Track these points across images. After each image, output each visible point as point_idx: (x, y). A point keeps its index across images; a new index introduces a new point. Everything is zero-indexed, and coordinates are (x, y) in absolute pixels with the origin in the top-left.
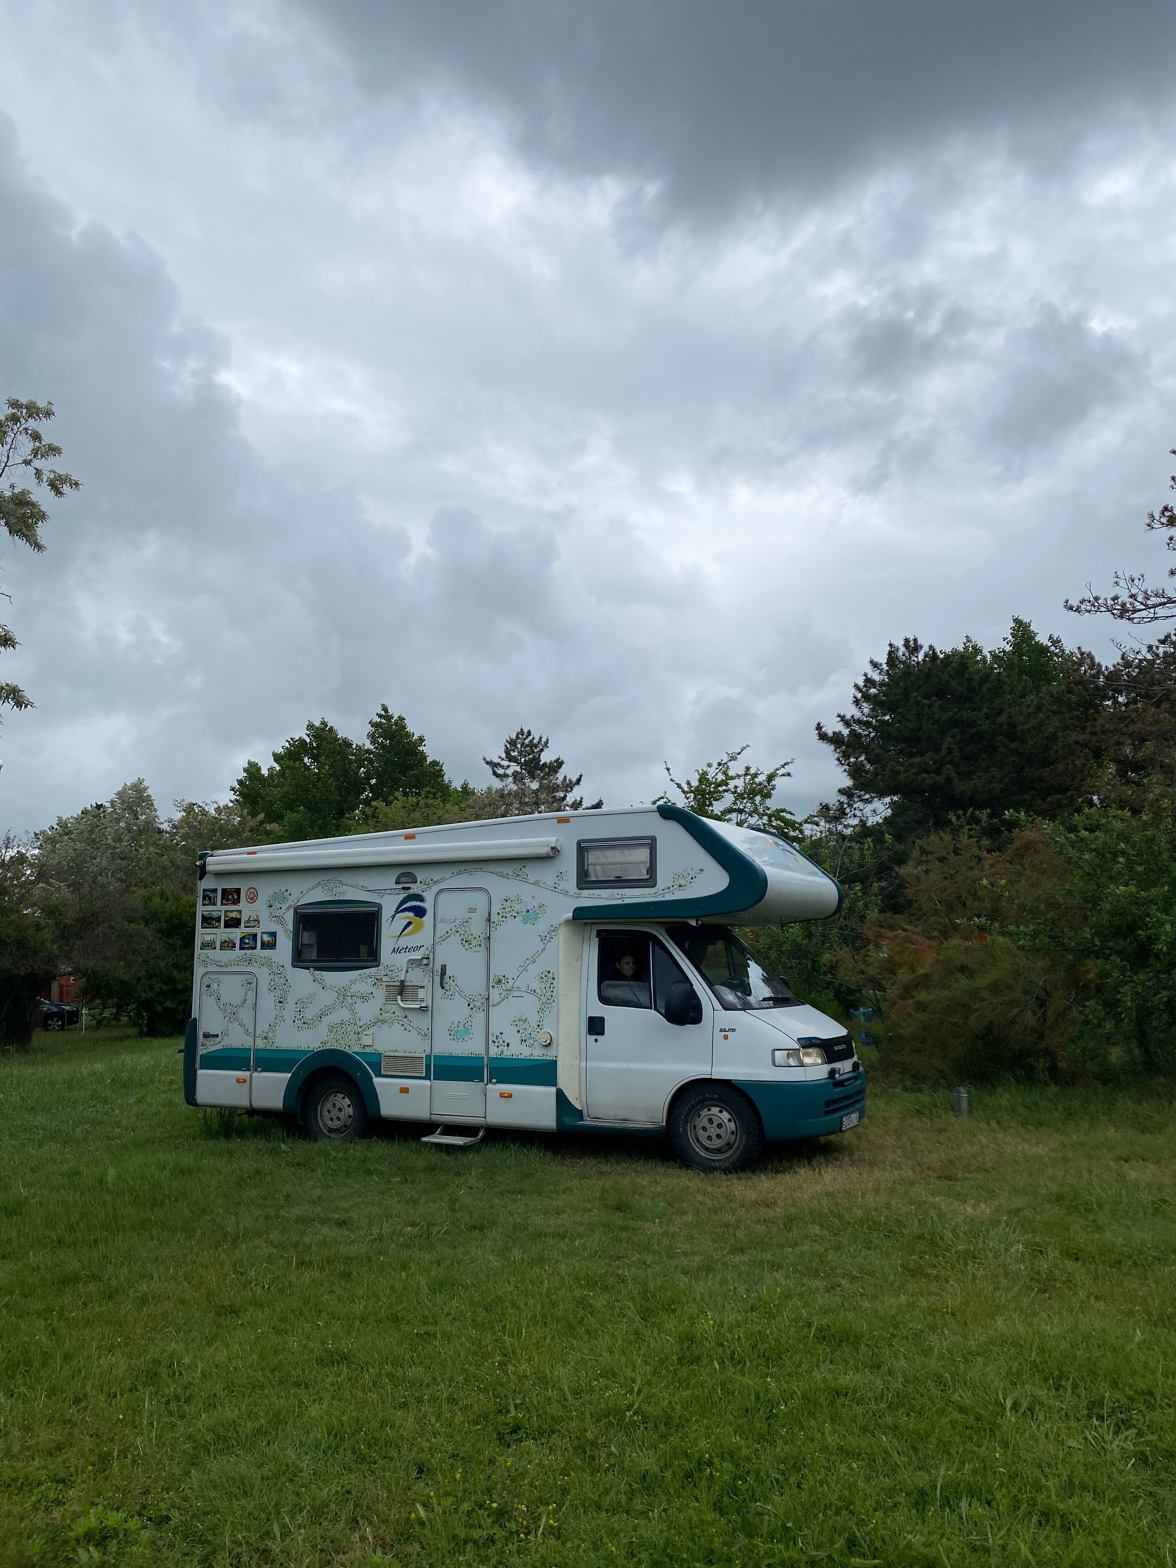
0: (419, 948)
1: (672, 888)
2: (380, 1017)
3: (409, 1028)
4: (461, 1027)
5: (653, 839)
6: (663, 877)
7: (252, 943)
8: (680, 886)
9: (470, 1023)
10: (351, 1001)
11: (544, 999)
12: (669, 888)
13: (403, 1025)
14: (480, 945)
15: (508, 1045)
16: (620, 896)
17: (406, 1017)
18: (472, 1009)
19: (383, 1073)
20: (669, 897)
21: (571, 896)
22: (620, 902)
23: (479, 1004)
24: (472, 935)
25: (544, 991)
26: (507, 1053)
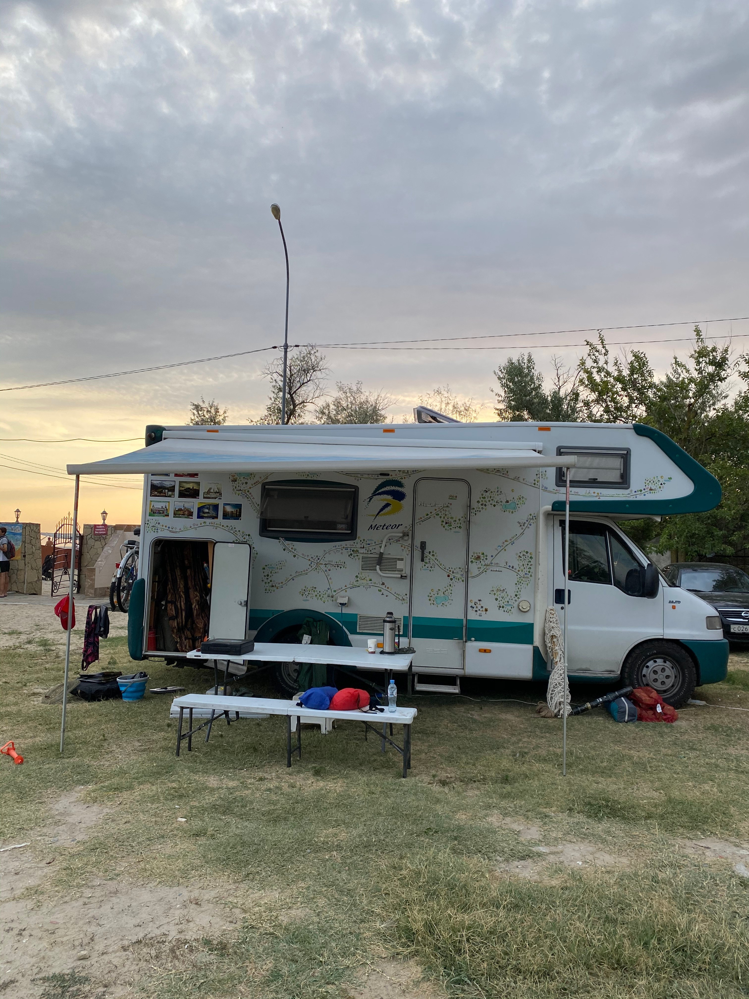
0: (397, 526)
1: (643, 491)
2: (355, 583)
3: (386, 593)
4: (441, 594)
5: (628, 451)
6: (636, 482)
7: (212, 513)
8: (651, 490)
9: (449, 591)
10: (325, 569)
11: (522, 574)
12: (641, 491)
13: (380, 591)
14: (460, 527)
15: (486, 610)
16: (596, 495)
17: (383, 584)
18: (451, 579)
19: (358, 631)
20: (641, 498)
21: (550, 492)
22: (596, 499)
23: (458, 576)
24: (452, 518)
25: (522, 568)
26: (486, 617)
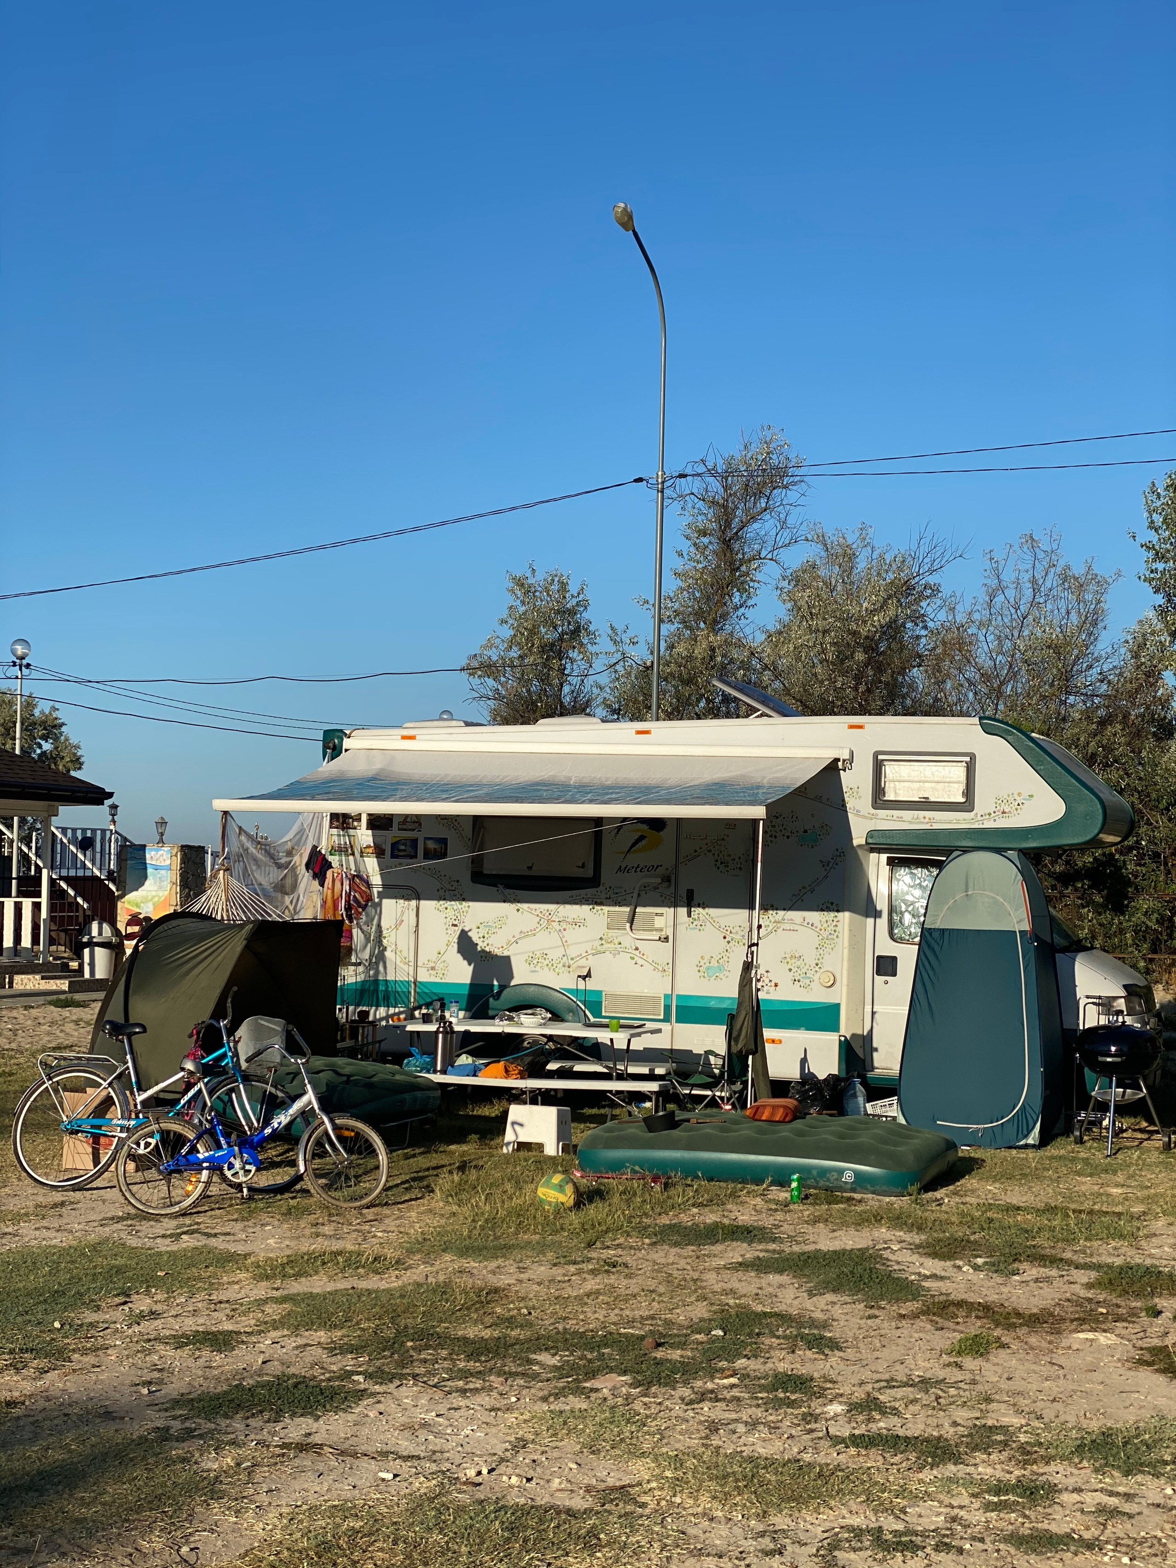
0: (655, 868)
1: (993, 815)
2: (599, 948)
3: (640, 962)
4: (714, 963)
5: (973, 756)
6: (983, 801)
7: (410, 851)
8: (1004, 812)
9: (725, 958)
10: (558, 928)
11: (825, 934)
12: (990, 814)
13: (632, 958)
14: (740, 868)
15: (776, 985)
16: (927, 820)
17: (637, 949)
18: (728, 942)
19: (603, 1014)
20: (989, 824)
21: (864, 817)
22: (928, 827)
23: (738, 937)
24: (729, 855)
25: (825, 925)
26: (777, 995)
